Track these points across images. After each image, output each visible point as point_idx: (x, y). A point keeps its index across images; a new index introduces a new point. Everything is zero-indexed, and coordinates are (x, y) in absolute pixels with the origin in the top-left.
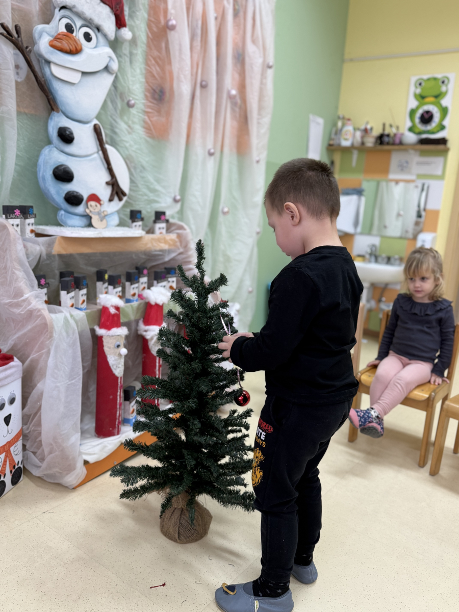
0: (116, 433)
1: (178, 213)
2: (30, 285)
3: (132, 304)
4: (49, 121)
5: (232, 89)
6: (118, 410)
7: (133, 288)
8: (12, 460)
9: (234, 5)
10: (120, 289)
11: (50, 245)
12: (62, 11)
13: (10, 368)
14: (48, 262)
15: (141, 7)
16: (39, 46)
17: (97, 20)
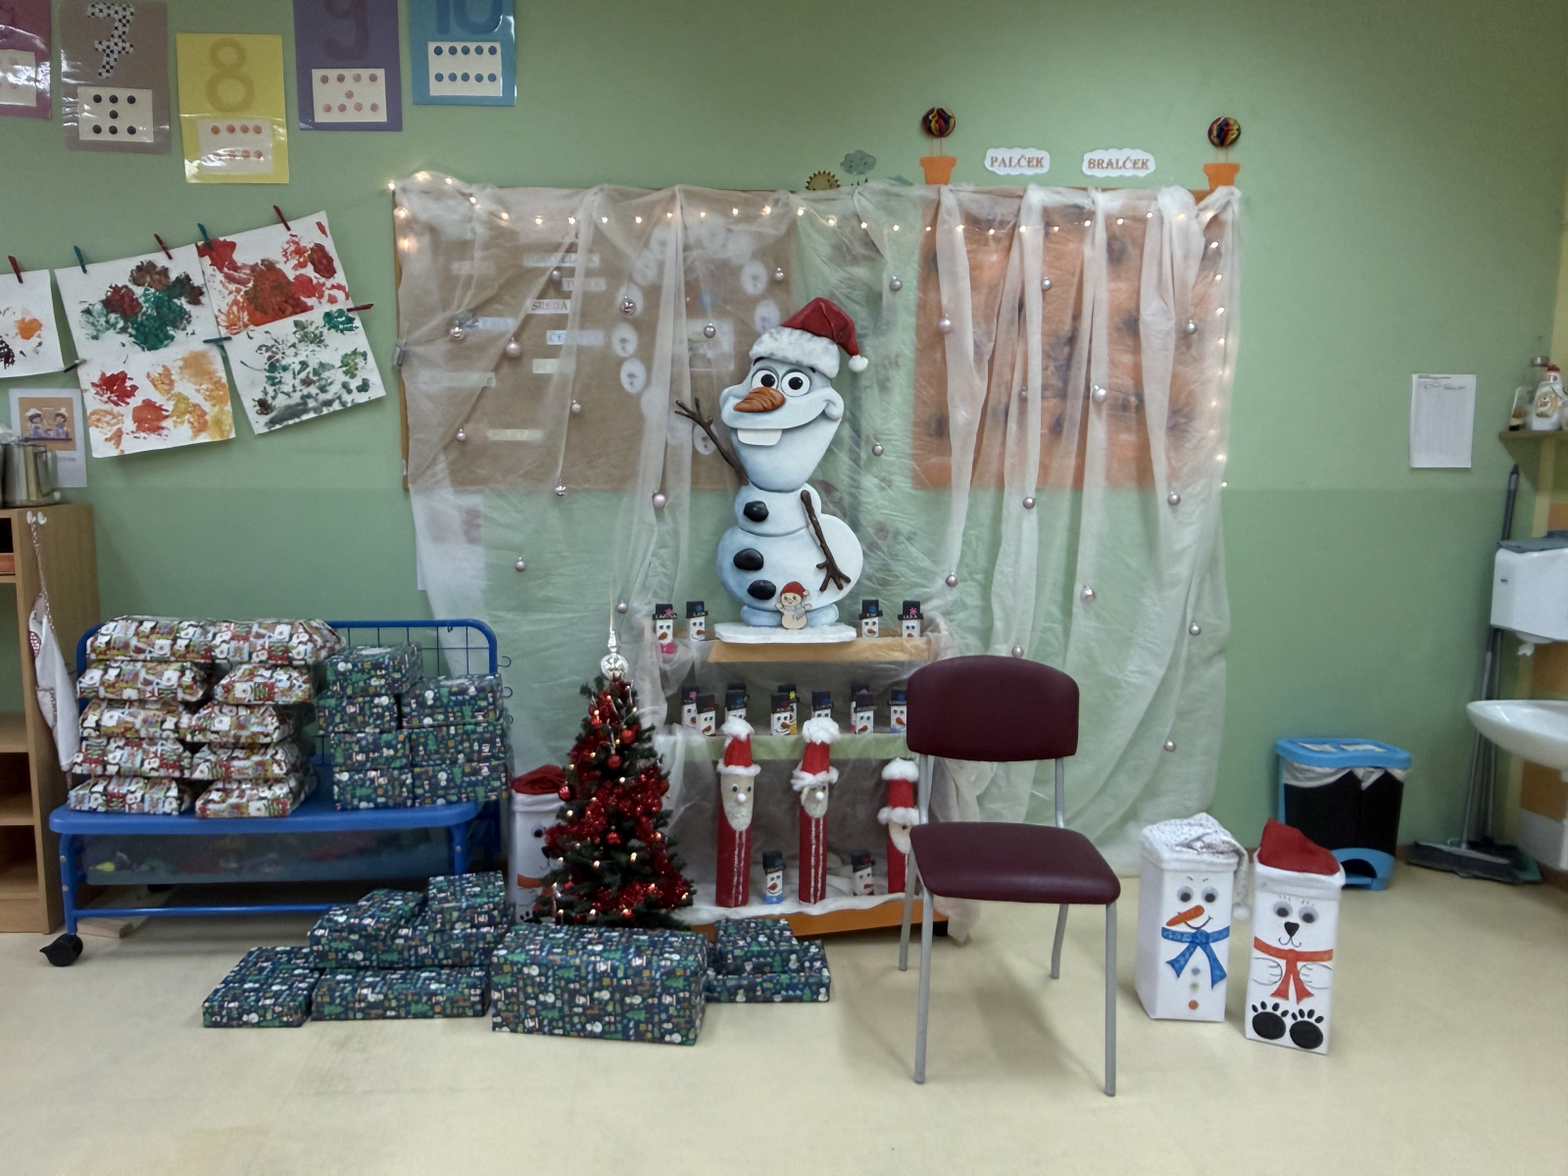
4: (736, 497)
11: (705, 652)
12: (759, 364)
14: (704, 671)
16: (723, 414)
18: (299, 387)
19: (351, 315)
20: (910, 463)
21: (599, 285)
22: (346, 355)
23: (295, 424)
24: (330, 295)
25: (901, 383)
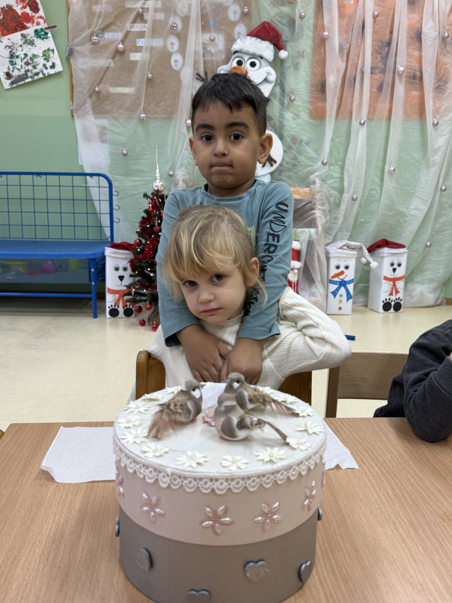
12: (236, 54)
18: (24, 66)
19: (47, 31)
20: (308, 106)
21: (161, 16)
22: (45, 51)
23: (22, 84)
24: (37, 22)
25: (305, 65)
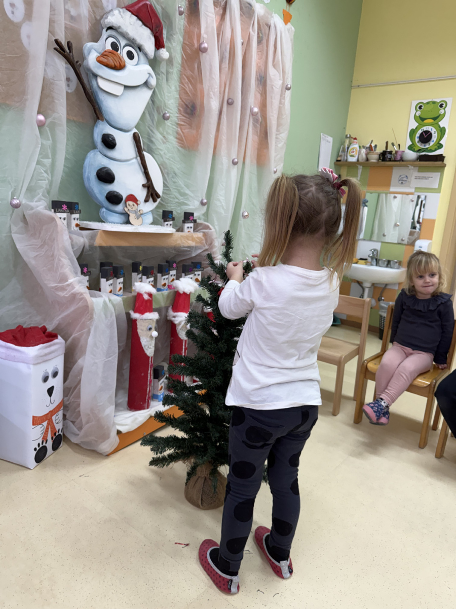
0: (146, 407)
1: (204, 215)
2: (74, 272)
3: (163, 292)
4: (95, 128)
5: (254, 107)
6: (148, 386)
7: (164, 279)
8: (53, 428)
9: (258, 34)
10: (152, 279)
11: (93, 238)
12: (109, 31)
13: (54, 344)
14: (90, 253)
15: (177, 30)
16: (88, 62)
17: (139, 41)
25: (175, 78)
